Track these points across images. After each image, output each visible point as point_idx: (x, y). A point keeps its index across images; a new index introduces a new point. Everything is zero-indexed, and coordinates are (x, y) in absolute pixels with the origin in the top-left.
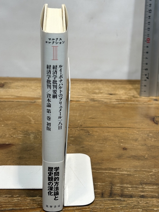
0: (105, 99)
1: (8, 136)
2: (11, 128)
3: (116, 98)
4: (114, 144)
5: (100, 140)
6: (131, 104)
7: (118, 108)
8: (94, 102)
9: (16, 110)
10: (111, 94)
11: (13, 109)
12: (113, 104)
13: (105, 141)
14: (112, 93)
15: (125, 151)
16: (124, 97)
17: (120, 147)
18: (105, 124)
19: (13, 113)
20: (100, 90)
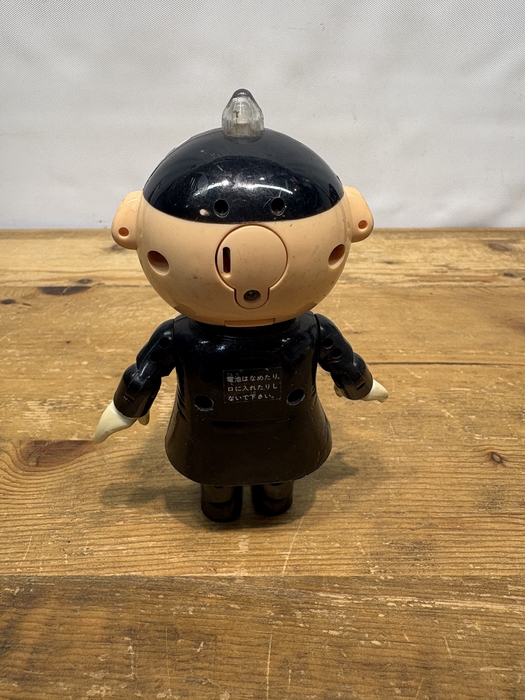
0: (377, 274)
1: (87, 404)
2: (108, 370)
3: (407, 273)
4: (450, 433)
5: (396, 414)
6: (451, 287)
7: (420, 298)
8: (351, 283)
9: (138, 310)
10: (390, 263)
11: (130, 308)
12: (402, 288)
13: (413, 420)
14: (391, 258)
15: (500, 469)
16: (424, 270)
17: (474, 451)
18: (398, 352)
19: (128, 320)
20: (360, 253)
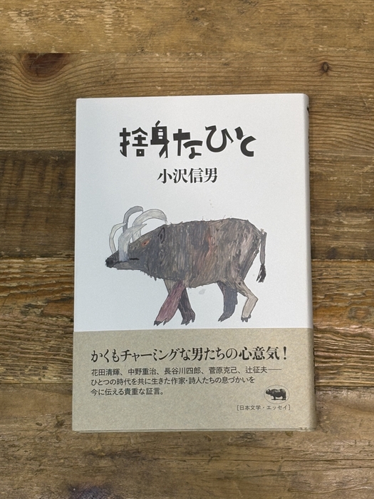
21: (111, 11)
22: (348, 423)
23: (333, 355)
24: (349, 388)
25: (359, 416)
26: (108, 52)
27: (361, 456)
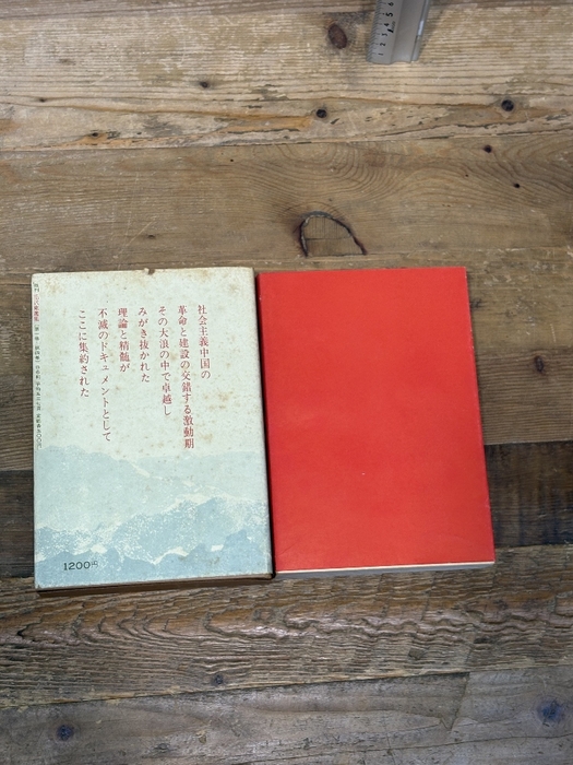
21: (8, 336)
22: (259, 724)
23: (241, 657)
24: (258, 690)
25: (269, 717)
26: (7, 375)
27: (273, 756)
